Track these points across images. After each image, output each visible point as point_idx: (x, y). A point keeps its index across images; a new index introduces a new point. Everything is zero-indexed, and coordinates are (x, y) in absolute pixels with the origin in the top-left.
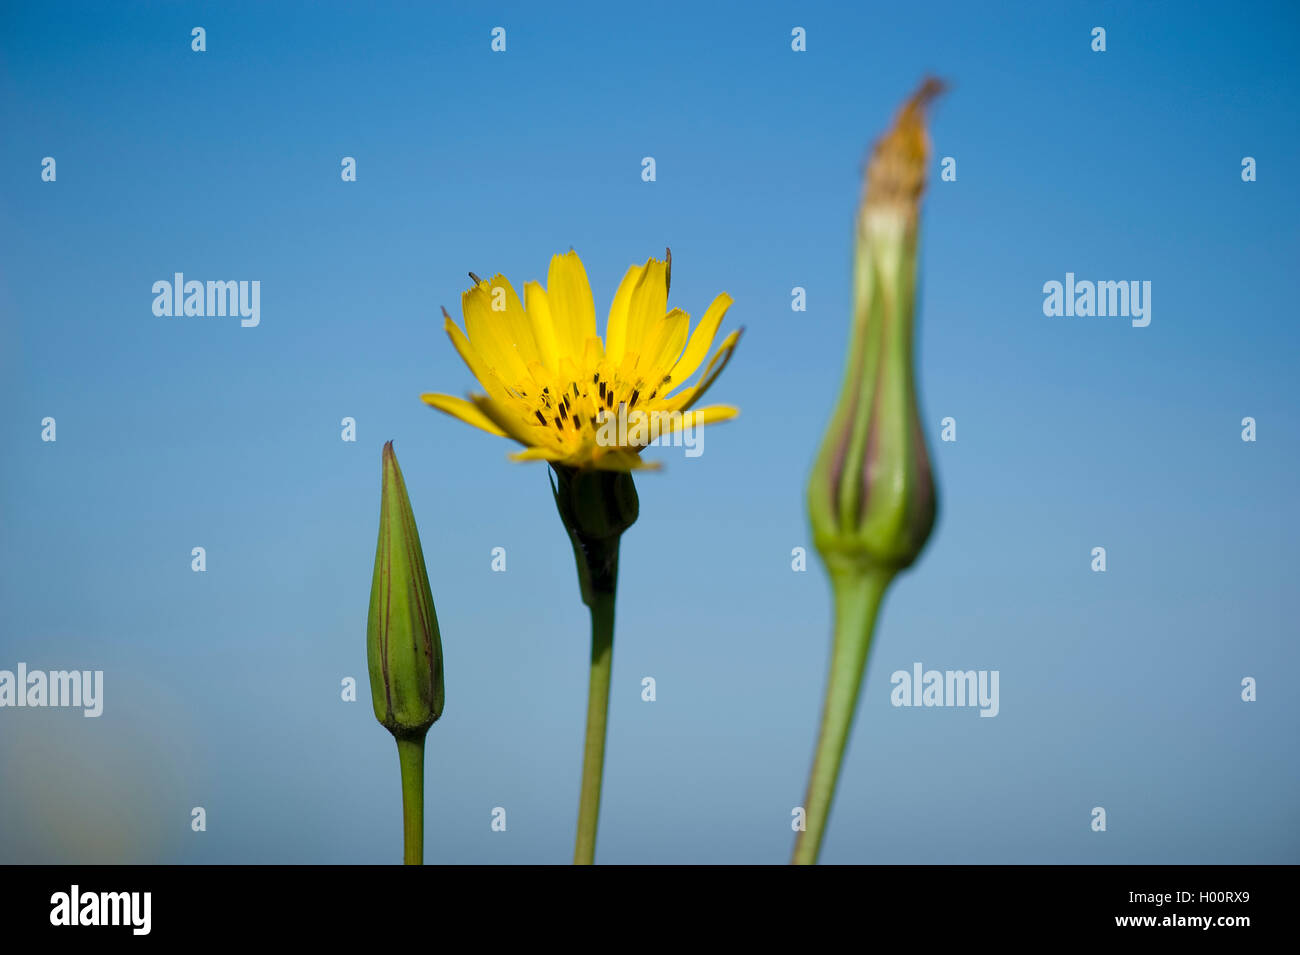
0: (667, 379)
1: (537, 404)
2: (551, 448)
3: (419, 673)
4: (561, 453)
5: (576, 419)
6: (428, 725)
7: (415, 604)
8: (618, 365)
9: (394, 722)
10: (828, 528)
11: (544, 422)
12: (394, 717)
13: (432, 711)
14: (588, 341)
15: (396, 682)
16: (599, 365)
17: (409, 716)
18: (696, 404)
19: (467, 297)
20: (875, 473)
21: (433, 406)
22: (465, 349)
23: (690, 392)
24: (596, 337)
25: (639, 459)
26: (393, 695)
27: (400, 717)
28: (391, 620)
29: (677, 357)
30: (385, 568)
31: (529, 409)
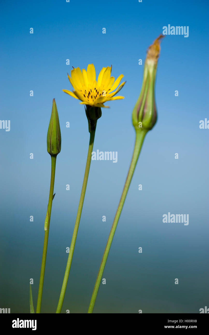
0: (110, 90)
1: (84, 93)
2: (87, 102)
3: (57, 144)
4: (89, 103)
5: (92, 96)
6: (57, 154)
7: (57, 130)
8: (100, 86)
9: (51, 153)
10: (136, 121)
11: (85, 97)
12: (51, 152)
13: (59, 151)
14: (94, 81)
15: (52, 145)
16: (96, 86)
17: (54, 152)
18: (115, 95)
19: (72, 71)
20: (146, 111)
21: (65, 92)
22: (71, 82)
23: (114, 93)
24: (95, 81)
25: (103, 105)
26: (51, 147)
27: (52, 152)
28: (52, 133)
29: (111, 86)
30: (52, 123)
31: (82, 94)
